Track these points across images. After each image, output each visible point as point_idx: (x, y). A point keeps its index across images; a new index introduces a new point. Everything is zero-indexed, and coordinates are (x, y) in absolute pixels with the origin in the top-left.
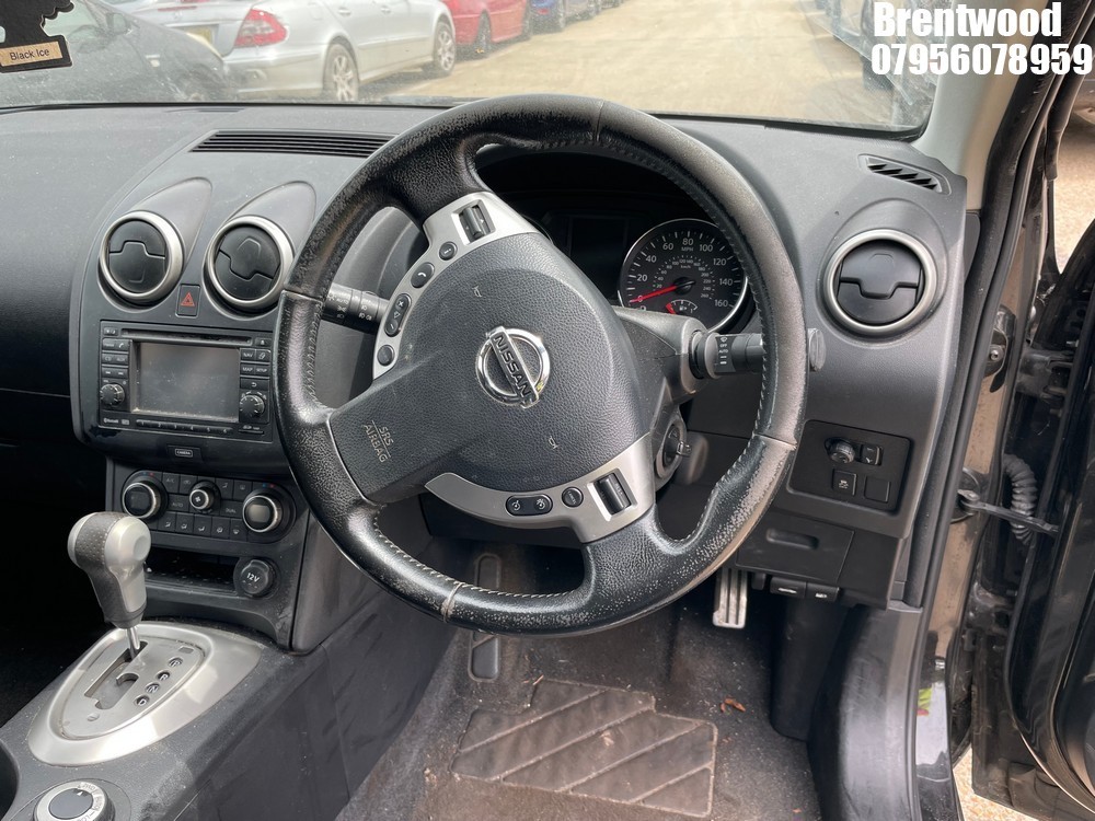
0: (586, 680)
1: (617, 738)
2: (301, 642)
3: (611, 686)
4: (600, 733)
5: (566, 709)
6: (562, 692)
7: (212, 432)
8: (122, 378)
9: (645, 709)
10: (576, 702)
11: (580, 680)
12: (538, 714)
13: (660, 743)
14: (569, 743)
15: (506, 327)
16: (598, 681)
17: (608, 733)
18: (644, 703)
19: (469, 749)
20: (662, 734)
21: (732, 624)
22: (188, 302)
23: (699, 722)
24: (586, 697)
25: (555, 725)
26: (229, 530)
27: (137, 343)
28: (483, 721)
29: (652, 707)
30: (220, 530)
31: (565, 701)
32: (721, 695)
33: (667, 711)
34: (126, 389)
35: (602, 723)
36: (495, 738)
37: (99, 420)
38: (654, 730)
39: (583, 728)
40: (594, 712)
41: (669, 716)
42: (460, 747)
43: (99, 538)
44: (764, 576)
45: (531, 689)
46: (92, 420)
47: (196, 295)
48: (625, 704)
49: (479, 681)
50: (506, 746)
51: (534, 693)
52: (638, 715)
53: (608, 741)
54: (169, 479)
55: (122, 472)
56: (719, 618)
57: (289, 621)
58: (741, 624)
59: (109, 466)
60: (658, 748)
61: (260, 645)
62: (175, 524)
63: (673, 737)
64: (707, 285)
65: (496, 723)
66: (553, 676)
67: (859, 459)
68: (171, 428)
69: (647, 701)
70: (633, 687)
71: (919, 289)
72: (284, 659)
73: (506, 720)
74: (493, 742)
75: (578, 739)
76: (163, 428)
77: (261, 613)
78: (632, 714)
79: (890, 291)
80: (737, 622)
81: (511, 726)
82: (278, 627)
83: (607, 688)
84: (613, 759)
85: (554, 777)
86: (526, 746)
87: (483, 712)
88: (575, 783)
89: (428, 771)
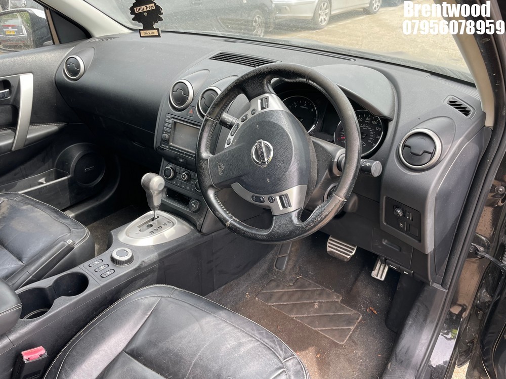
0: (318, 283)
1: (320, 306)
2: (204, 230)
4: (314, 302)
5: (305, 290)
6: (306, 284)
7: (190, 156)
8: (169, 133)
9: (336, 300)
10: (310, 289)
11: (315, 282)
12: (295, 288)
13: (336, 314)
14: (302, 302)
15: (263, 140)
16: (322, 284)
17: (317, 303)
18: (337, 298)
19: (265, 291)
20: (338, 311)
21: (378, 278)
22: (191, 112)
23: (355, 312)
24: (315, 289)
25: (299, 294)
26: (191, 188)
27: (175, 123)
28: (273, 284)
29: (339, 301)
30: (188, 188)
31: (306, 287)
32: (369, 305)
33: (344, 304)
34: (169, 136)
35: (317, 299)
36: (275, 291)
37: (161, 145)
38: (336, 308)
39: (309, 298)
40: (316, 294)
41: (344, 306)
42: (262, 290)
43: (150, 180)
44: (384, 258)
45: (296, 279)
46: (159, 144)
47: (194, 110)
48: (328, 296)
49: (277, 270)
50: (278, 295)
51: (296, 281)
52: (332, 301)
53: (316, 306)
54: (178, 168)
55: (166, 163)
56: (374, 274)
57: (202, 222)
58: (383, 279)
59: (163, 160)
60: (334, 315)
61: (192, 228)
62: (176, 183)
63: (342, 313)
64: (372, 137)
65: (278, 286)
66: (306, 277)
67: (404, 215)
68: (179, 152)
70: (335, 291)
71: (432, 154)
72: (198, 234)
73: (282, 286)
74: (274, 292)
75: (305, 302)
76: (177, 151)
77: (194, 218)
78: (330, 300)
79: (421, 153)
80: (381, 278)
81: (283, 289)
82: (198, 223)
83: (325, 288)
84: (315, 313)
85: (291, 311)
86: (285, 298)
87: (275, 281)
88: (298, 316)
89: (247, 293)
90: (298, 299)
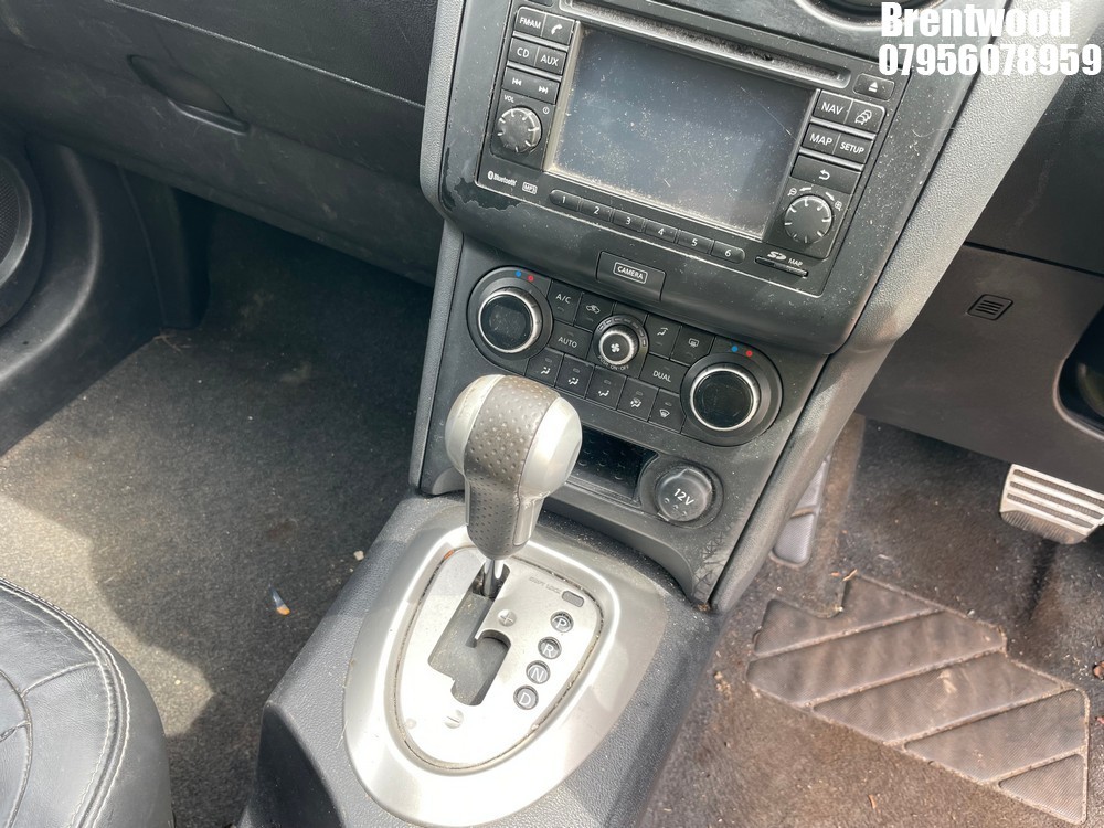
0: (912, 589)
1: (961, 684)
3: (947, 605)
4: (936, 671)
5: (889, 626)
6: (883, 600)
9: (993, 649)
10: (902, 618)
11: (905, 587)
12: (854, 625)
13: (1015, 704)
14: (897, 676)
16: (929, 594)
17: (946, 674)
18: (993, 641)
19: (767, 653)
20: (1019, 692)
23: (1065, 685)
24: (914, 614)
25: (876, 643)
28: (784, 620)
29: (1001, 647)
30: (636, 403)
31: (889, 614)
33: (1022, 659)
35: (938, 657)
36: (798, 645)
37: (479, 173)
38: (1009, 684)
39: (914, 658)
40: (928, 639)
41: (1025, 667)
42: (756, 648)
45: (840, 589)
46: (464, 169)
48: (968, 638)
49: (781, 562)
50: (816, 659)
51: (846, 592)
52: (985, 655)
53: (949, 687)
55: (478, 262)
57: (718, 570)
60: (1012, 710)
61: (663, 592)
63: (1032, 699)
65: (801, 626)
66: (870, 573)
68: (618, 223)
69: (996, 639)
70: (978, 614)
72: (696, 618)
73: (813, 625)
74: (797, 650)
75: (908, 673)
76: (602, 218)
77: (675, 549)
78: (978, 653)
81: (821, 632)
83: (942, 607)
84: (957, 714)
85: (882, 723)
86: (843, 669)
87: (784, 605)
88: (909, 738)
89: (719, 676)
90: (884, 668)
